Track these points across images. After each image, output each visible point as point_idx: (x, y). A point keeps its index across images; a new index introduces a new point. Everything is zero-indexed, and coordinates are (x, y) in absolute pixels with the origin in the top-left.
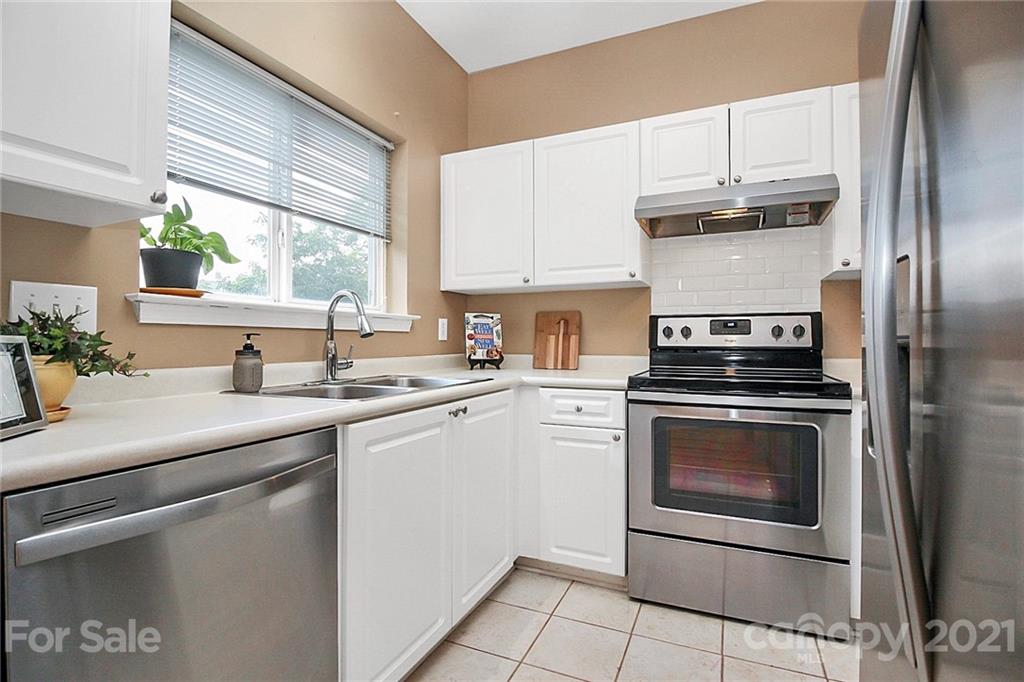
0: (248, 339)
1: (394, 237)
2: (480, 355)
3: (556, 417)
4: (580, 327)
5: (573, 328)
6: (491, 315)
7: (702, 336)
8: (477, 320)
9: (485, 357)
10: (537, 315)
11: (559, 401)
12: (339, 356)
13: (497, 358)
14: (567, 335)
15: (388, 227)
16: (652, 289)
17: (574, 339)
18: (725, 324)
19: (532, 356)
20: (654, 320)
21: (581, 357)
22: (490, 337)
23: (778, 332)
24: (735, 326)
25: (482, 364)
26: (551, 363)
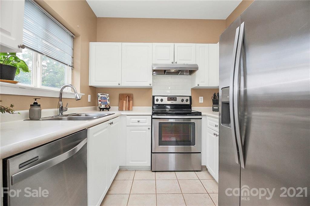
0: (36, 100)
1: (75, 67)
2: (103, 106)
3: (131, 124)
4: (132, 98)
5: (131, 99)
6: (106, 94)
7: (166, 101)
8: (101, 96)
9: (105, 107)
10: (119, 95)
11: (133, 119)
12: (64, 107)
13: (108, 107)
14: (129, 101)
15: (73, 63)
16: (153, 88)
17: (131, 101)
18: (171, 98)
19: (118, 107)
20: (153, 97)
21: (133, 107)
22: (106, 101)
23: (183, 100)
24: (173, 99)
25: (103, 109)
26: (124, 108)
